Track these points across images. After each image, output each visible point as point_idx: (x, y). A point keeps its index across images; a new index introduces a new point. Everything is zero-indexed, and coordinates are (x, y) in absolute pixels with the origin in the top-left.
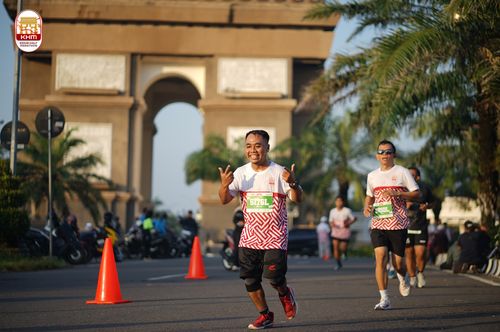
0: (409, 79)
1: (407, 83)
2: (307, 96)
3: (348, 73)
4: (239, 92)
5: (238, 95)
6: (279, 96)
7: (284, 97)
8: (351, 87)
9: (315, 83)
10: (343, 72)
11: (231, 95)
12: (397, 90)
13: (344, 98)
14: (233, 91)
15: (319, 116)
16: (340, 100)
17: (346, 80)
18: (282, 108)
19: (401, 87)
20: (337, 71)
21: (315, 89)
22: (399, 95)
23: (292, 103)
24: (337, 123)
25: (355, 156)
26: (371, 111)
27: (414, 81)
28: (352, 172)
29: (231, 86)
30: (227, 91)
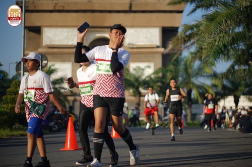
0: (222, 35)
1: (220, 37)
2: (170, 46)
3: (190, 34)
4: (135, 45)
5: (135, 47)
6: (155, 46)
7: (158, 47)
8: (192, 41)
9: (174, 39)
10: (188, 33)
11: (131, 46)
12: (215, 41)
13: (189, 46)
14: (133, 45)
15: (176, 56)
16: (186, 47)
17: (190, 37)
18: (157, 53)
19: (218, 39)
20: (185, 33)
21: (173, 42)
22: (216, 44)
23: (162, 50)
24: (185, 59)
25: (195, 76)
26: (202, 52)
27: (224, 36)
28: (193, 84)
29: (131, 42)
30: (129, 44)
